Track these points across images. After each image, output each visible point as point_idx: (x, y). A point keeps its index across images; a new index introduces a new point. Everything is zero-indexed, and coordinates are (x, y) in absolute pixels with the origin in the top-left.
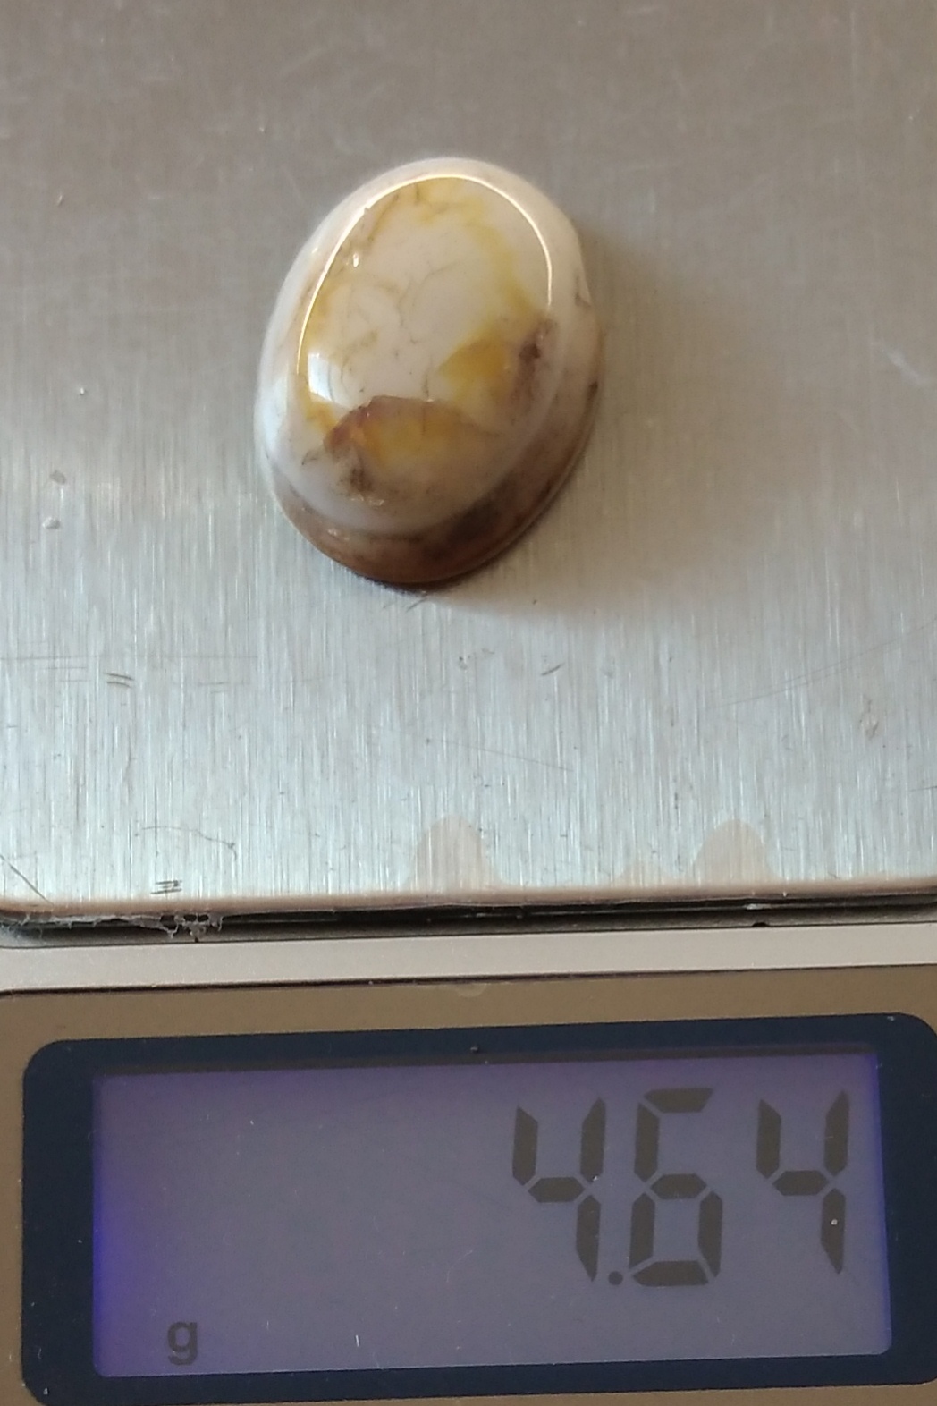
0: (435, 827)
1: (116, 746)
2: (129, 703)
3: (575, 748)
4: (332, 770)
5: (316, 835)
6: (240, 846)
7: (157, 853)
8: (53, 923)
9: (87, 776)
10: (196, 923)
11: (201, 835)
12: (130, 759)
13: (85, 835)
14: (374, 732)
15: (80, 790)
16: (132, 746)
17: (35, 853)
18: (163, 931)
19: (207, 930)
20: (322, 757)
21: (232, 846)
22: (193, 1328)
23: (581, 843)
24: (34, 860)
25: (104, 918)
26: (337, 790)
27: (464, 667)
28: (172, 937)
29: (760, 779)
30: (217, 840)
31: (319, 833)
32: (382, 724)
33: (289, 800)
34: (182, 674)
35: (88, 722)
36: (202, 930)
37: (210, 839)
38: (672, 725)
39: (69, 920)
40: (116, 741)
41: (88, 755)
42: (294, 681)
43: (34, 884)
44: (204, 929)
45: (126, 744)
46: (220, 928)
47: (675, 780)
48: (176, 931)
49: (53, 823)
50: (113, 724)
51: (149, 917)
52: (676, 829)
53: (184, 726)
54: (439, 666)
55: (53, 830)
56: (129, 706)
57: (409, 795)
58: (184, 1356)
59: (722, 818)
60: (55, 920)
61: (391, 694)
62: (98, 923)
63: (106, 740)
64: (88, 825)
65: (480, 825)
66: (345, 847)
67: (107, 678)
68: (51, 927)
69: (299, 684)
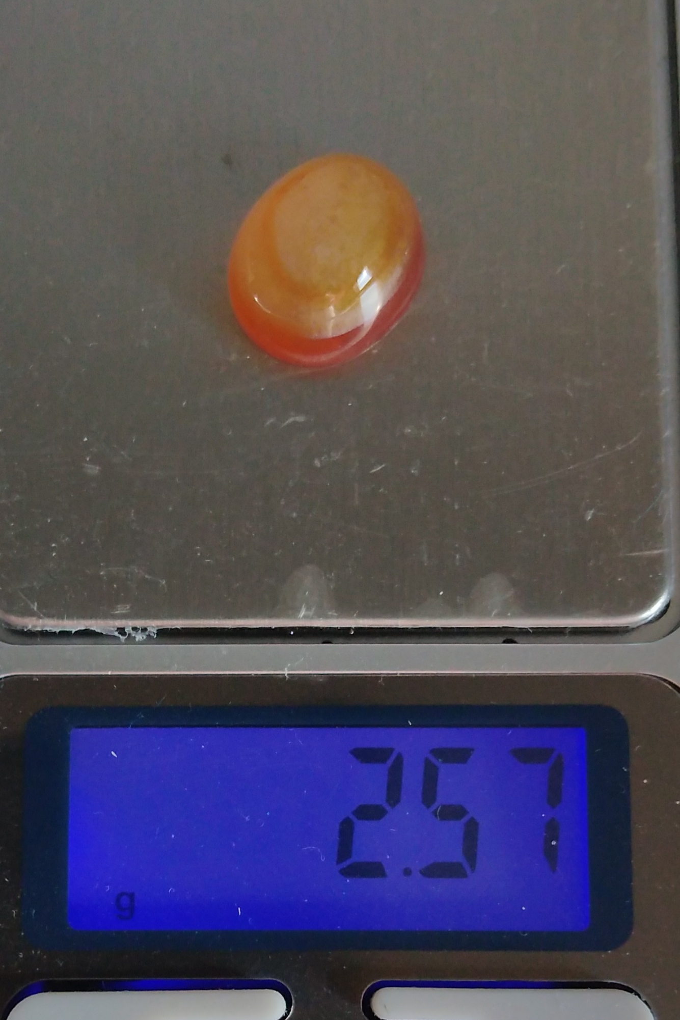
8: (46, 631)
10: (139, 632)
22: (132, 896)
25: (80, 628)
28: (123, 641)
39: (57, 629)
44: (145, 637)
46: (155, 636)
48: (126, 637)
51: (108, 628)
58: (127, 914)
60: (48, 628)
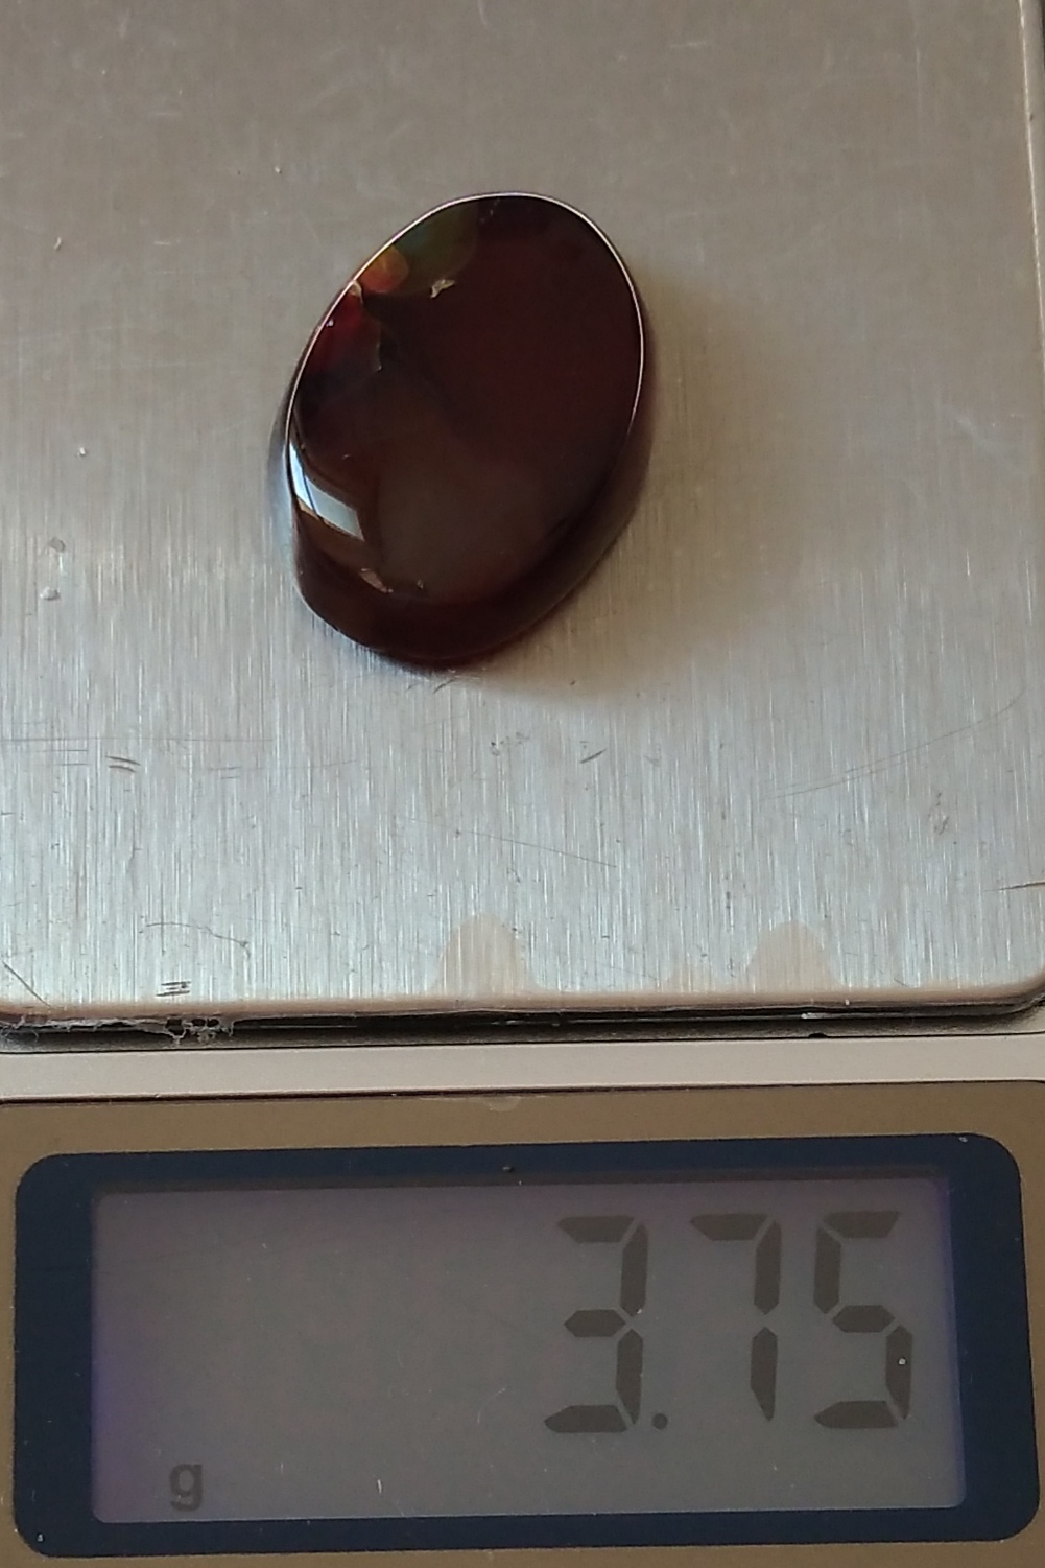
0: (465, 928)
1: (119, 835)
2: (133, 788)
3: (618, 841)
4: (354, 863)
5: (336, 933)
6: (253, 944)
7: (163, 951)
8: (50, 1027)
9: (88, 867)
10: (205, 1028)
11: (211, 933)
12: (134, 849)
13: (85, 932)
14: (398, 822)
15: (81, 884)
16: (137, 836)
17: (32, 950)
18: (168, 1036)
19: (217, 1037)
20: (343, 850)
21: (244, 944)
22: (197, 1470)
23: (624, 944)
24: (30, 957)
25: (106, 1021)
26: (359, 884)
27: (496, 754)
28: (178, 1042)
29: (819, 878)
30: (229, 939)
31: (339, 932)
32: (407, 814)
33: (306, 894)
34: (191, 757)
35: (88, 809)
36: (210, 1036)
37: (221, 937)
38: (724, 817)
39: (68, 1024)
40: (119, 830)
41: (88, 846)
42: (312, 766)
43: (29, 984)
44: (215, 1034)
45: (130, 833)
46: (232, 1033)
47: (727, 878)
48: (183, 1037)
49: (50, 918)
50: (116, 813)
51: (154, 1021)
52: (728, 931)
53: (193, 816)
54: (469, 751)
55: (51, 925)
56: (133, 792)
57: (437, 891)
58: (189, 1501)
59: (777, 920)
60: (54, 1023)
61: (417, 781)
62: (98, 1028)
63: (107, 830)
64: (88, 921)
65: (514, 923)
66: (367, 947)
67: (111, 762)
68: (47, 1031)
69: (317, 770)
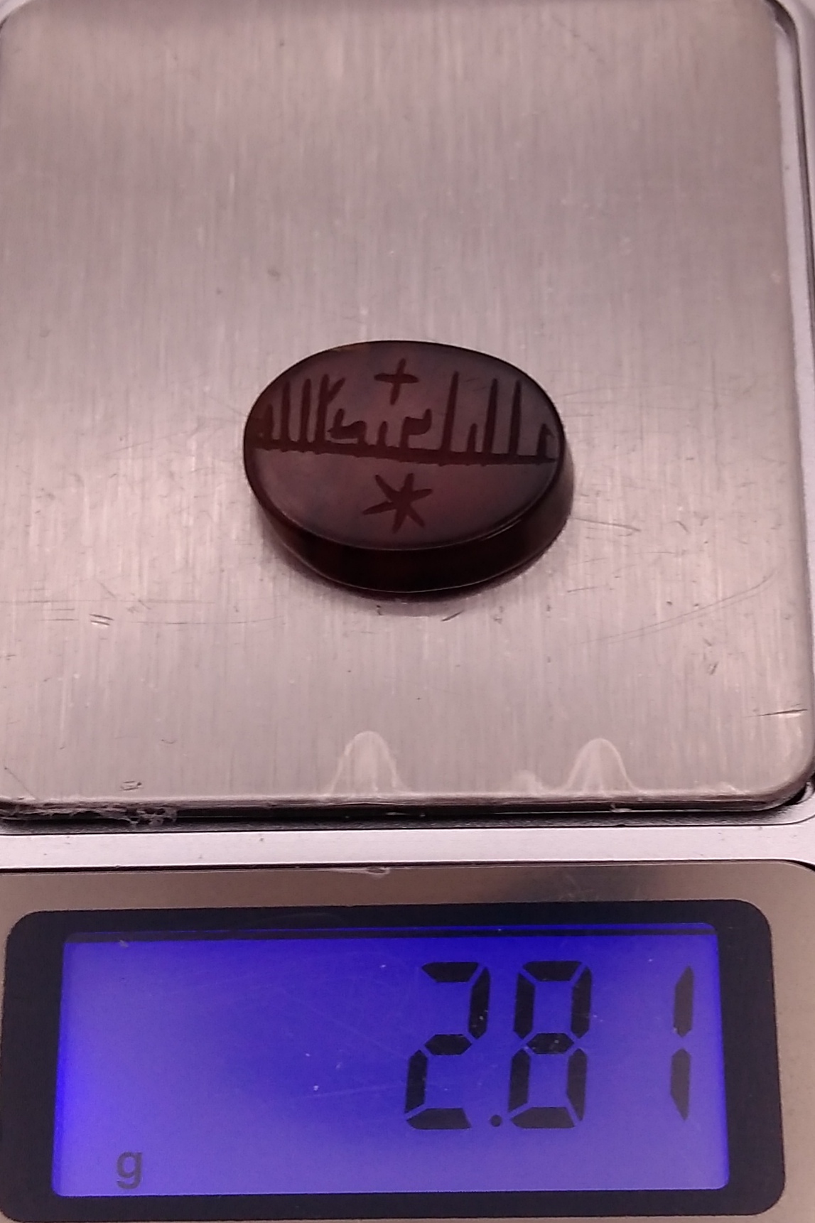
8: (38, 814)
10: (154, 815)
18: (128, 822)
19: (164, 822)
22: (138, 1156)
25: (80, 810)
28: (134, 826)
36: (159, 821)
39: (51, 812)
44: (163, 820)
46: (174, 820)
48: (137, 822)
51: (118, 810)
58: (132, 1180)
60: (40, 811)
62: (75, 815)
67: (93, 618)
68: (37, 818)
